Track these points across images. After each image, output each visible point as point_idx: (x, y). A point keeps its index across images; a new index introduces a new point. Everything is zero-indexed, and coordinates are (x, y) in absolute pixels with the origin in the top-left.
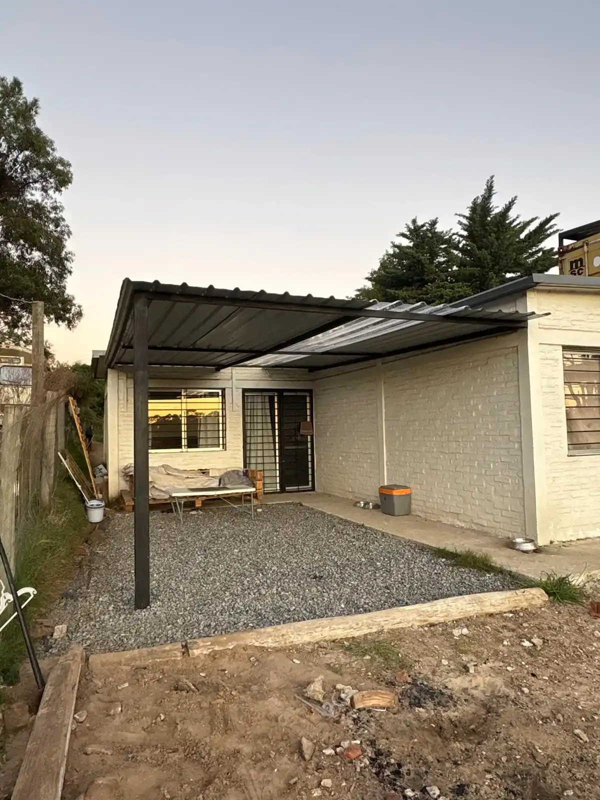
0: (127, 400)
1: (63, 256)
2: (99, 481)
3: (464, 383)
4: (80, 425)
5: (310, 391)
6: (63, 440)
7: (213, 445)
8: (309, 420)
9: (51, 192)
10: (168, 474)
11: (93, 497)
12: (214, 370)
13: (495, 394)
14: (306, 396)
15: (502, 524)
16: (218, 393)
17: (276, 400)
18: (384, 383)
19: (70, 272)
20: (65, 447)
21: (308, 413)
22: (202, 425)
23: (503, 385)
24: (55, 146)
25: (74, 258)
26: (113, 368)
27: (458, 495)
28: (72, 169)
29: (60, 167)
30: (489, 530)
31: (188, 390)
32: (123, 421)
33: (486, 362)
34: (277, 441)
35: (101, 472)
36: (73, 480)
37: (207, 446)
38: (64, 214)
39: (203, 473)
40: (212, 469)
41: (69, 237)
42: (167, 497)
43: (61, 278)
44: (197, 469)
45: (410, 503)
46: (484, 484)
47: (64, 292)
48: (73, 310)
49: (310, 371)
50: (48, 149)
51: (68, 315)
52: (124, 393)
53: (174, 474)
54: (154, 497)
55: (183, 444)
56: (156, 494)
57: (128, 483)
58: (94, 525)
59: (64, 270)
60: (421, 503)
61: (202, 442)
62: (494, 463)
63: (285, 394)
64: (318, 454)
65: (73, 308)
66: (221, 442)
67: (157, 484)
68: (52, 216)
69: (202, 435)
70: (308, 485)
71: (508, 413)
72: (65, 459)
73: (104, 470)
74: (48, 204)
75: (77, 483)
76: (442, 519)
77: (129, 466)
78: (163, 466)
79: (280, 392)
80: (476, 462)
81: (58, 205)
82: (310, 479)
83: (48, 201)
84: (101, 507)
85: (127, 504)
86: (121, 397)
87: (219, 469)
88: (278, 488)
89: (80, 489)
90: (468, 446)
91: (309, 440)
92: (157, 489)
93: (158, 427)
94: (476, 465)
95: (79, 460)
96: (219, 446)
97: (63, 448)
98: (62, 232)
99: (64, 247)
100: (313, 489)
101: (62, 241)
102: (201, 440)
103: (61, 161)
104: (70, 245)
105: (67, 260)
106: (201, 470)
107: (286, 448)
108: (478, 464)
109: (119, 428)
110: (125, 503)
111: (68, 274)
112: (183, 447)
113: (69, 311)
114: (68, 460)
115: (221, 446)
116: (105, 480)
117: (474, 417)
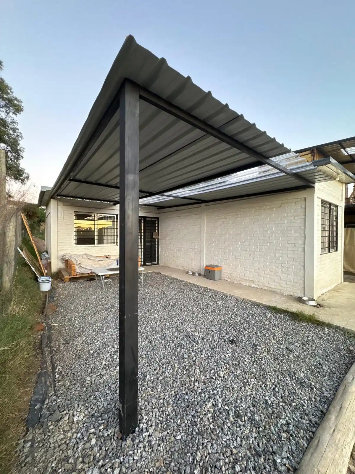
0: (63, 218)
1: (18, 148)
2: (44, 262)
3: (263, 217)
4: (30, 230)
5: (158, 218)
6: (20, 239)
7: (111, 243)
8: (157, 232)
9: (11, 114)
10: (88, 259)
11: (42, 274)
12: (113, 205)
13: (286, 222)
14: (156, 221)
15: (286, 288)
16: (114, 217)
17: (142, 222)
18: (206, 215)
19: (22, 157)
20: (22, 244)
21: (157, 229)
22: (105, 233)
23: (292, 218)
24: (13, 90)
25: (24, 150)
26: (54, 199)
27: (254, 272)
28: (23, 105)
29: (15, 102)
30: (277, 290)
31: (99, 214)
32: (61, 229)
33: (280, 206)
34: (142, 241)
35: (45, 257)
36: (29, 265)
37: (108, 243)
38: (18, 127)
39: (107, 258)
40: (112, 255)
41: (22, 139)
42: (89, 272)
43: (17, 159)
44: (103, 256)
45: (221, 274)
46: (274, 268)
47: (18, 166)
48: (24, 175)
49: (158, 209)
50: (9, 91)
51: (21, 178)
52: (61, 214)
53: (92, 259)
54: (82, 272)
55: (95, 242)
56: (82, 270)
57: (64, 264)
58: (45, 293)
59: (19, 156)
60: (229, 275)
61: (105, 241)
62: (282, 257)
63: (147, 219)
64: (161, 247)
65: (24, 174)
66: (115, 242)
67: (82, 265)
68: (11, 126)
69: (105, 238)
70: (156, 262)
71: (295, 232)
72: (22, 251)
73: (47, 256)
74: (9, 120)
75: (32, 267)
76: (243, 283)
77: (65, 254)
78: (85, 254)
79: (144, 218)
80: (269, 256)
81: (15, 121)
82: (156, 259)
83: (9, 118)
84: (50, 282)
85: (65, 277)
86: (59, 216)
87: (115, 256)
88: (142, 264)
89: (34, 270)
90: (264, 248)
91: (157, 241)
92: (82, 267)
93: (81, 233)
94: (269, 258)
95: (31, 250)
96: (114, 243)
97: (21, 244)
98: (18, 136)
99: (19, 144)
100: (158, 264)
101: (17, 141)
102: (105, 240)
103: (16, 99)
104: (22, 143)
105: (21, 151)
106: (106, 256)
107: (146, 244)
108: (270, 257)
109: (58, 233)
110: (64, 277)
111: (21, 158)
112: (95, 244)
113: (22, 175)
114: (24, 251)
115: (115, 243)
116: (48, 262)
117: (269, 234)
